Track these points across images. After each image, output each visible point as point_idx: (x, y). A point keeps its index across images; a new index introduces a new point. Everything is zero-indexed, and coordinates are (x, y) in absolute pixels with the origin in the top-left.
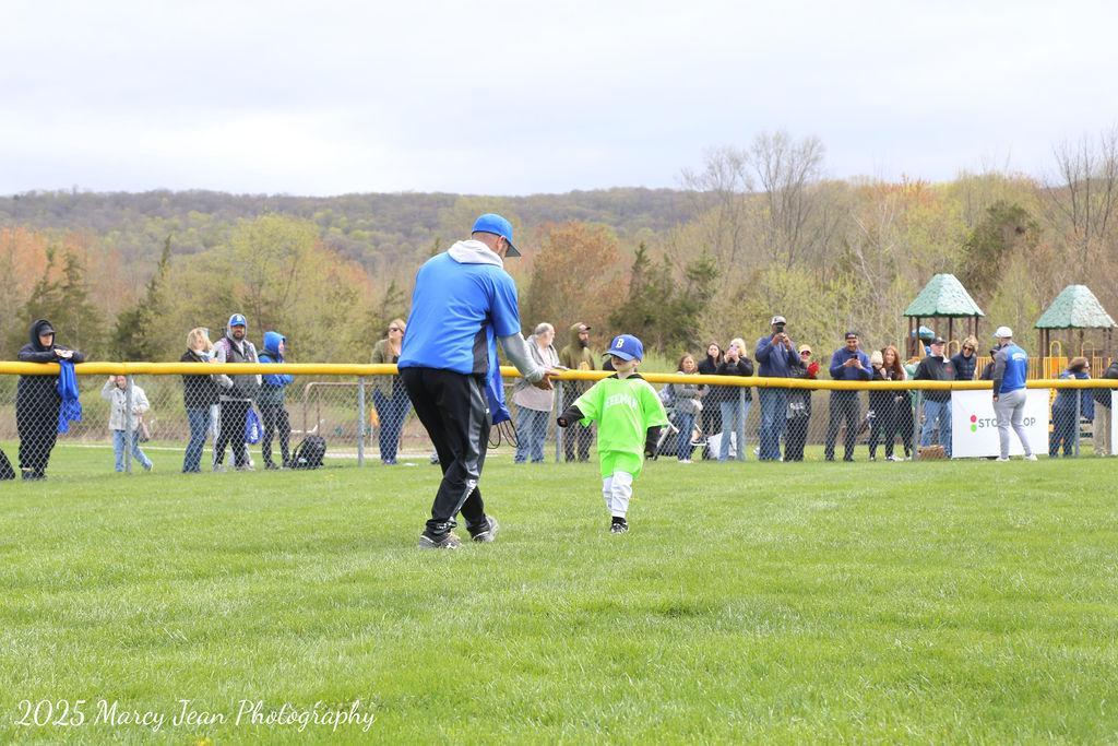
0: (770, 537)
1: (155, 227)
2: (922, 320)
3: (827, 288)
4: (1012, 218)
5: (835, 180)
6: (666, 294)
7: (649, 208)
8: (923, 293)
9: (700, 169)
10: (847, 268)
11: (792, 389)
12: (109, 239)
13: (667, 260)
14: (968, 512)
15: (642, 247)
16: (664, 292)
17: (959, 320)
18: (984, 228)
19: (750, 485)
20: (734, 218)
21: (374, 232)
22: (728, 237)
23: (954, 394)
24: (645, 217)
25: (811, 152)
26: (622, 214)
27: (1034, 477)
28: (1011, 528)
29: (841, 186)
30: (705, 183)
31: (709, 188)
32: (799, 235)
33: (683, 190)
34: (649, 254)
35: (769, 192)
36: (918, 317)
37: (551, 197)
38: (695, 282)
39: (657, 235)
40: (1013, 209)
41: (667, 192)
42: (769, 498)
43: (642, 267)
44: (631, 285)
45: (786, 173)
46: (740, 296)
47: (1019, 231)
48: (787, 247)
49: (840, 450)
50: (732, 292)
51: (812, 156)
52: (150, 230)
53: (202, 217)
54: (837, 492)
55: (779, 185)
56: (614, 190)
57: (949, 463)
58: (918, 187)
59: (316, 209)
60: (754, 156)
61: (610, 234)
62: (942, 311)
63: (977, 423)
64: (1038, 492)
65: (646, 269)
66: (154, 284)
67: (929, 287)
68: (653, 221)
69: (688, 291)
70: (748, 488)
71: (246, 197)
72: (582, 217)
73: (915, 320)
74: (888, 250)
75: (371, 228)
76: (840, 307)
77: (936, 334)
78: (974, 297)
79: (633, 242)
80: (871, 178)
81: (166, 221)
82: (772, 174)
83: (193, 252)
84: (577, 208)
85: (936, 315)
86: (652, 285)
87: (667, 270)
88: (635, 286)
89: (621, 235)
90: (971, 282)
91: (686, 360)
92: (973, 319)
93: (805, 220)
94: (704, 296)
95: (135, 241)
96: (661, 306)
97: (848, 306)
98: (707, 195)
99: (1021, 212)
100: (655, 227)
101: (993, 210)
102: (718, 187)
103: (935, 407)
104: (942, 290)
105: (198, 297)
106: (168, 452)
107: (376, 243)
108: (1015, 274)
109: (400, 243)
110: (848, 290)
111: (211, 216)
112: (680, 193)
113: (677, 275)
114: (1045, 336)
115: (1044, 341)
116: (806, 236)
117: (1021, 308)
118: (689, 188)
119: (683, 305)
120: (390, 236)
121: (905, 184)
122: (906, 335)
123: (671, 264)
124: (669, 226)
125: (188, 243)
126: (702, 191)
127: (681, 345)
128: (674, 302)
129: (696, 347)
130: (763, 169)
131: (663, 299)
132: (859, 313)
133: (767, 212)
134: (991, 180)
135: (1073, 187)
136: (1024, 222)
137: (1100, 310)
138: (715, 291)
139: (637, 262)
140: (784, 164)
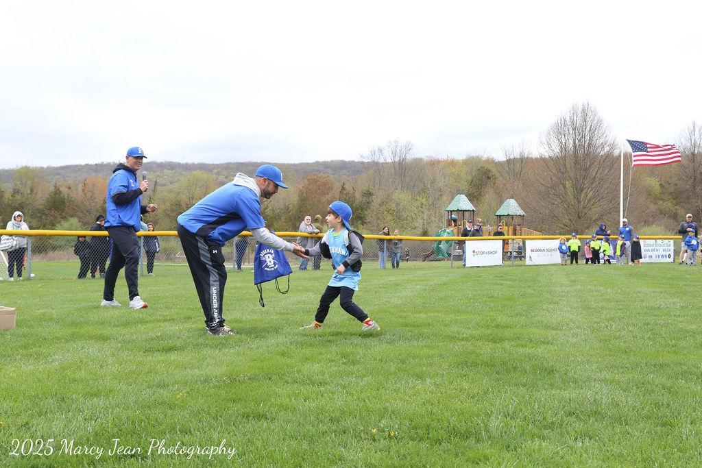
1: (150, 176)
3: (416, 200)
4: (486, 173)
5: (418, 157)
7: (346, 168)
8: (453, 202)
9: (366, 153)
10: (424, 192)
15: (343, 184)
17: (467, 212)
18: (476, 176)
20: (380, 172)
23: (466, 242)
24: (345, 171)
26: (335, 170)
29: (421, 160)
31: (370, 160)
32: (405, 179)
33: (359, 161)
34: (346, 186)
35: (393, 162)
36: (451, 211)
38: (365, 197)
39: (350, 179)
40: (486, 170)
41: (353, 162)
45: (399, 155)
46: (383, 203)
47: (489, 178)
48: (400, 184)
50: (379, 202)
51: (409, 148)
53: (169, 172)
55: (397, 159)
58: (453, 161)
59: (214, 168)
60: (387, 148)
61: (331, 178)
62: (460, 209)
65: (345, 192)
67: (455, 199)
69: (362, 201)
74: (440, 184)
76: (421, 207)
77: (458, 218)
78: (472, 203)
79: (340, 182)
80: (433, 157)
81: (155, 174)
82: (394, 155)
83: (166, 186)
84: (317, 168)
86: (347, 198)
87: (353, 193)
89: (335, 179)
92: (472, 212)
93: (407, 173)
94: (368, 203)
97: (424, 207)
98: (369, 163)
99: (489, 171)
100: (349, 176)
101: (479, 170)
102: (373, 160)
104: (460, 201)
113: (358, 195)
114: (499, 219)
117: (490, 208)
119: (360, 206)
121: (448, 159)
123: (355, 191)
124: (354, 175)
126: (367, 161)
130: (391, 153)
133: (393, 170)
134: (478, 159)
135: (509, 161)
136: (490, 175)
137: (519, 209)
138: (372, 201)
139: (342, 189)
140: (398, 151)
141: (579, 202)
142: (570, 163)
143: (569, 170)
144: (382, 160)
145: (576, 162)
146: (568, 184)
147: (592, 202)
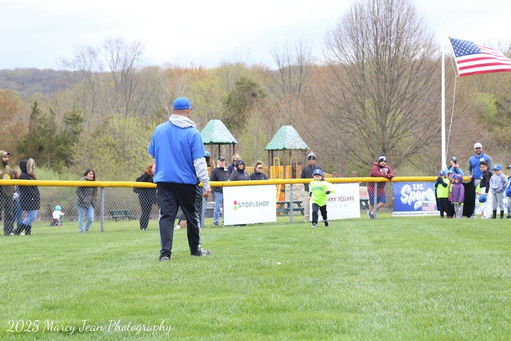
3: (148, 128)
4: (249, 88)
6: (52, 132)
7: (40, 80)
8: (204, 131)
10: (160, 116)
13: (52, 112)
14: (238, 259)
15: (35, 104)
16: (50, 131)
18: (234, 93)
20: (92, 87)
22: (89, 98)
23: (224, 189)
24: (38, 86)
25: (136, 49)
26: (23, 84)
29: (156, 69)
30: (74, 67)
31: (77, 69)
32: (131, 97)
33: (61, 69)
34: (43, 109)
35: (113, 72)
38: (69, 125)
39: (46, 96)
40: (250, 83)
41: (51, 71)
43: (36, 115)
44: (30, 127)
45: (123, 61)
46: (98, 133)
47: (254, 95)
48: (124, 104)
50: (92, 131)
51: (138, 52)
55: (119, 68)
56: (17, 70)
57: (223, 229)
58: (200, 70)
60: (103, 50)
61: (16, 96)
62: (214, 141)
63: (237, 205)
65: (39, 117)
67: (207, 127)
69: (66, 129)
78: (232, 132)
79: (30, 101)
80: (172, 65)
82: (115, 61)
85: (211, 143)
86: (43, 127)
87: (52, 118)
88: (32, 127)
89: (23, 97)
92: (232, 145)
93: (134, 89)
94: (75, 133)
96: (49, 140)
98: (75, 73)
99: (254, 85)
100: (44, 92)
101: (238, 83)
102: (82, 68)
112: (59, 72)
113: (59, 121)
114: (271, 154)
115: (271, 158)
116: (136, 97)
117: (258, 139)
118: (64, 69)
119: (62, 138)
121: (193, 68)
123: (54, 114)
124: (53, 91)
126: (70, 70)
127: (62, 162)
128: (57, 137)
129: (72, 163)
130: (109, 58)
131: (50, 135)
133: (112, 84)
135: (282, 71)
136: (256, 90)
137: (299, 140)
138: (82, 130)
139: (33, 113)
140: (121, 55)
141: (384, 128)
142: (369, 71)
143: (369, 82)
144: (95, 69)
145: (379, 71)
146: (368, 103)
147: (402, 129)
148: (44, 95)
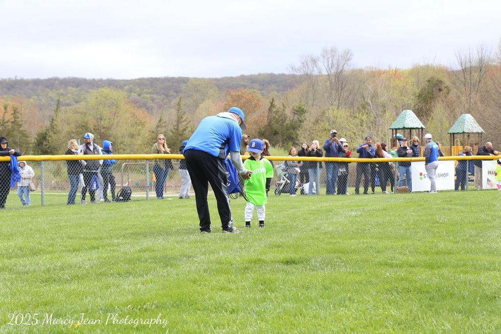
0: (331, 229)
1: (52, 94)
2: (398, 131)
3: (355, 117)
4: (436, 84)
5: (358, 68)
6: (284, 121)
7: (275, 82)
8: (398, 119)
9: (298, 65)
10: (364, 108)
11: (340, 162)
12: (32, 100)
13: (284, 106)
14: (419, 216)
15: (272, 100)
16: (282, 120)
17: (414, 130)
18: (425, 89)
19: (322, 205)
20: (313, 86)
21: (152, 95)
22: (311, 95)
23: (412, 163)
24: (273, 86)
25: (347, 56)
26: (263, 85)
27: (448, 199)
28: (438, 222)
29: (361, 71)
30: (300, 71)
31: (302, 73)
32: (342, 94)
33: (290, 74)
34: (276, 103)
35: (329, 74)
36: (396, 129)
37: (231, 78)
38: (296, 115)
39: (279, 94)
40: (437, 80)
41: (283, 75)
42: (330, 211)
44: (268, 117)
45: (336, 66)
46: (317, 121)
47: (440, 90)
48: (337, 99)
49: (362, 189)
50: (313, 120)
51: (347, 58)
52: (51, 96)
53: (74, 89)
54: (361, 208)
55: (333, 71)
56: (259, 75)
57: (410, 194)
58: (396, 72)
59: (125, 85)
60: (322, 58)
61: (258, 94)
62: (406, 127)
63: (423, 176)
64: (450, 206)
65: (274, 110)
66: (53, 120)
67: (401, 116)
68: (277, 88)
69: (293, 119)
70: (321, 207)
71: (94, 80)
72: (245, 86)
73: (394, 130)
74: (383, 99)
75: (150, 93)
76: (362, 125)
77: (404, 137)
78: (421, 120)
79: (269, 98)
80: (374, 67)
81: (58, 91)
82: (330, 66)
83: (70, 105)
84: (243, 83)
85: (404, 128)
86: (277, 117)
87: (284, 110)
88: (270, 117)
89: (263, 95)
90: (419, 113)
91: (292, 150)
92: (420, 130)
93: (345, 86)
94: (301, 121)
95: (44, 101)
96: (281, 126)
97: (365, 125)
98: (301, 76)
99: (441, 82)
100: (278, 91)
101: (429, 81)
102: (306, 73)
103: (403, 169)
104: (406, 117)
105: (73, 125)
106: (60, 196)
107: (153, 100)
108: (439, 110)
109: (163, 100)
110: (364, 117)
111: (78, 89)
112: (289, 75)
113: (288, 112)
114: (452, 137)
115: (452, 139)
116: (345, 94)
117: (442, 124)
118: (293, 73)
119: (291, 125)
120: (159, 96)
121: (390, 70)
122: (391, 137)
123: (285, 108)
124: (284, 90)
125: (67, 101)
126: (299, 74)
127: (290, 143)
128: (287, 124)
129: (297, 144)
130: (326, 66)
131: (282, 123)
132: (370, 128)
133: (328, 83)
134: (427, 68)
137: (476, 125)
138: (305, 119)
139: (271, 107)
140: (335, 62)
144: (316, 72)
148: (278, 93)
